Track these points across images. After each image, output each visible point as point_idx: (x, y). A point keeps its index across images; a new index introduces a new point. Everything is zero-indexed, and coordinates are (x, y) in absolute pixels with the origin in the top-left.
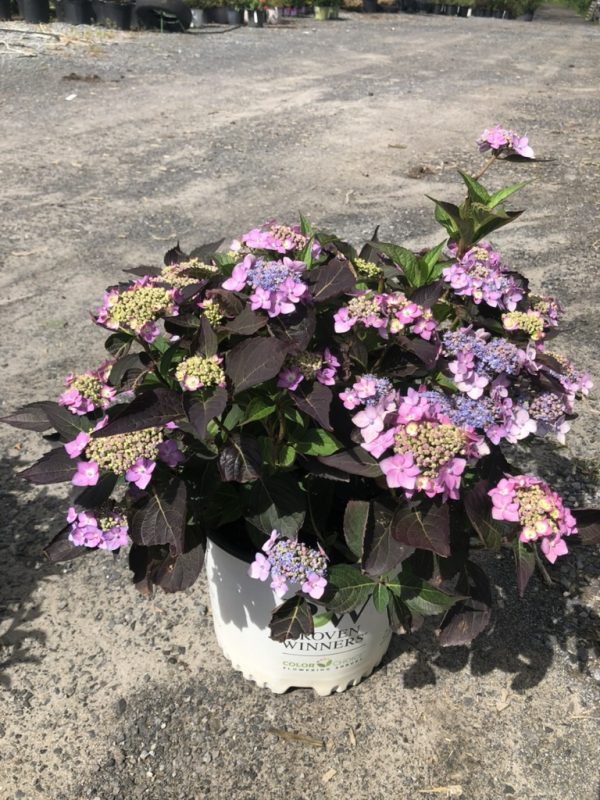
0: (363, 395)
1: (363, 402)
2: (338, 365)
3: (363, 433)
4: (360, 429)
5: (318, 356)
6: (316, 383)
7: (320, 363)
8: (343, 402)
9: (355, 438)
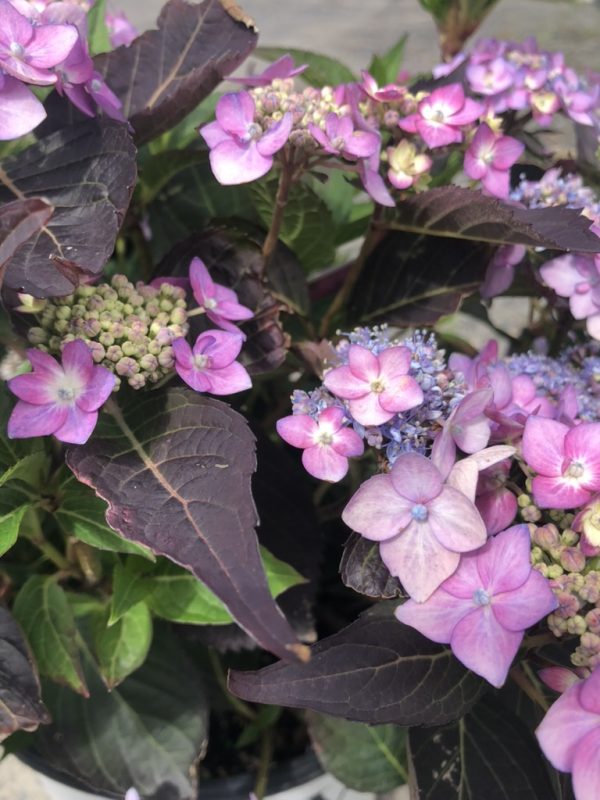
0: (370, 415)
1: (376, 441)
2: (244, 314)
3: (395, 559)
4: (377, 544)
5: (168, 288)
6: (175, 394)
7: (178, 315)
8: (298, 453)
9: (357, 578)
